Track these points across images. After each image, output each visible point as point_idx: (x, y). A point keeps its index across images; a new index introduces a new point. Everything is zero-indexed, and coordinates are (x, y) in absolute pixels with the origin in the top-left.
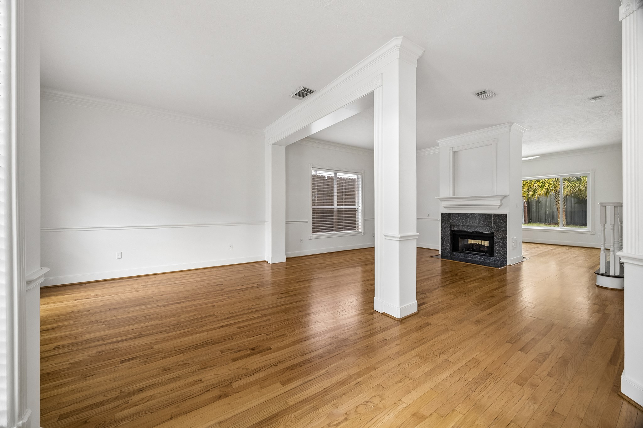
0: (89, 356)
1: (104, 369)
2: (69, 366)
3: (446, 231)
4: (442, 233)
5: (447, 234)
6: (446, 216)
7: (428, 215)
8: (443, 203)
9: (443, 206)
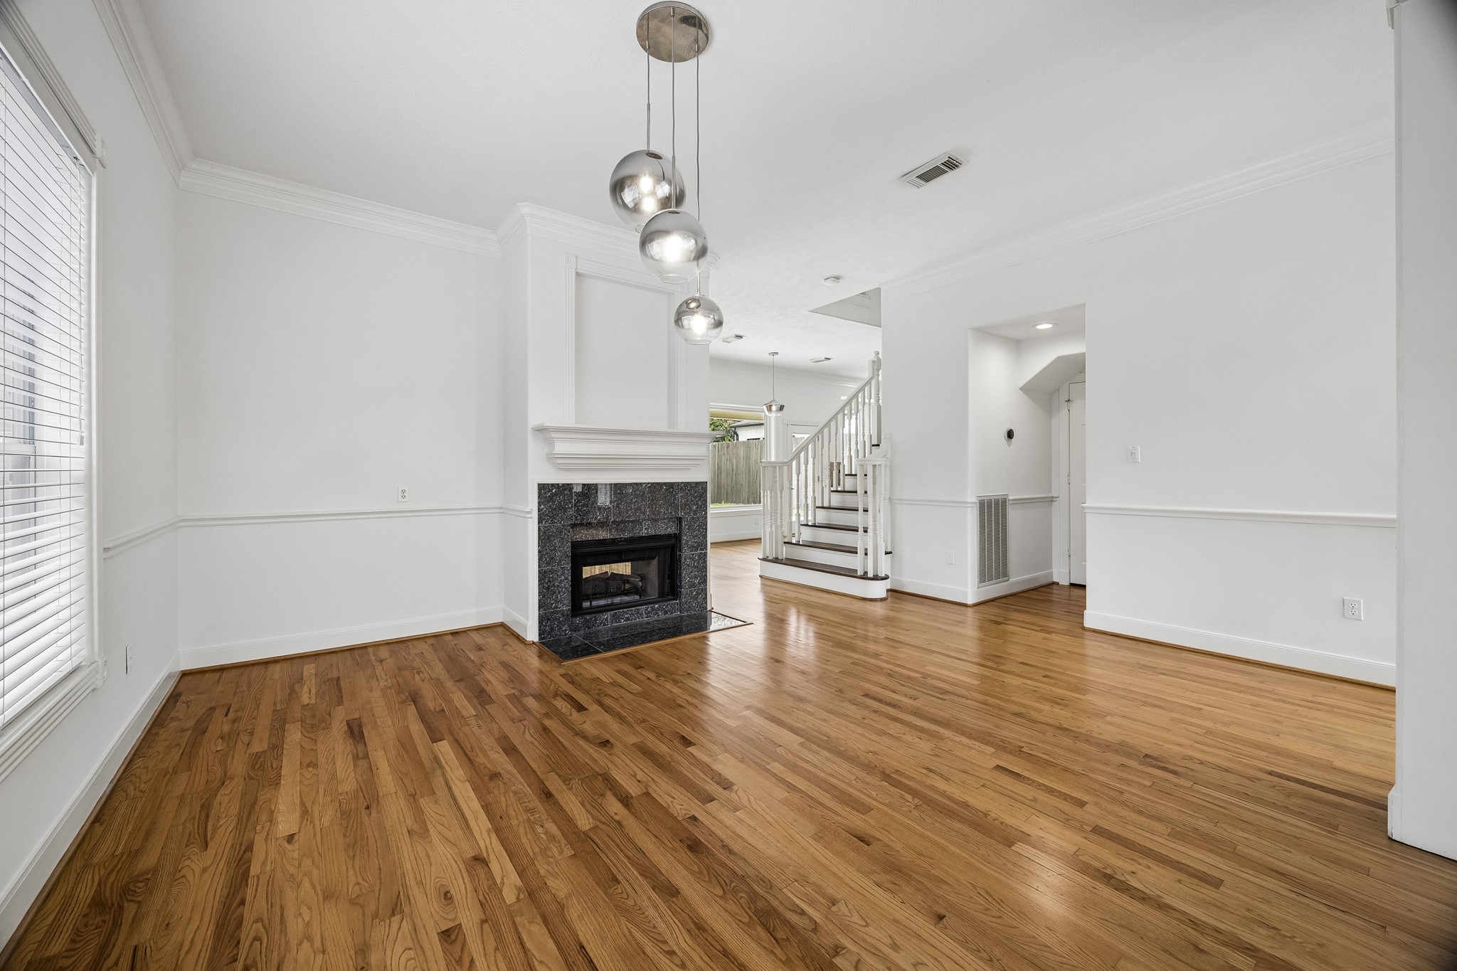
3: (555, 549)
4: (540, 559)
5: (560, 562)
6: (556, 494)
7: (400, 494)
8: (561, 447)
9: (552, 458)
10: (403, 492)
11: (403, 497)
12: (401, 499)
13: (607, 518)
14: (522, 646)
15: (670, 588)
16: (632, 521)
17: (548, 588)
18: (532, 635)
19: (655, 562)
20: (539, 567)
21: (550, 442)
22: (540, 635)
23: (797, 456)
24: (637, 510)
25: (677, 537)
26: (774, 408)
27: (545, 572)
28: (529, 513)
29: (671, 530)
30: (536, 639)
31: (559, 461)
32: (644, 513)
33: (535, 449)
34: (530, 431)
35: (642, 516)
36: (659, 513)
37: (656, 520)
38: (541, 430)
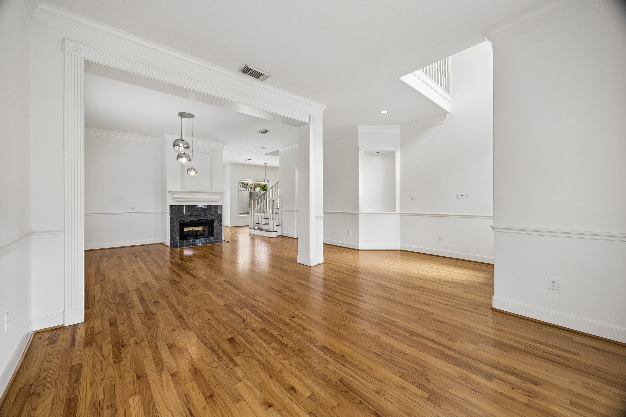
0: (462, 342)
1: (457, 325)
2: (479, 344)
3: (174, 222)
4: (170, 224)
5: (176, 225)
6: (175, 208)
7: (132, 208)
8: (176, 196)
9: (174, 199)
10: (133, 207)
11: (133, 209)
12: (132, 209)
13: (190, 214)
14: (165, 247)
15: (211, 234)
16: (199, 215)
17: (173, 232)
18: (168, 244)
19: (207, 227)
20: (170, 227)
21: (173, 195)
22: (170, 244)
23: (261, 197)
24: (199, 212)
25: (213, 220)
26: (266, 181)
27: (172, 228)
28: (167, 213)
29: (212, 218)
30: (169, 245)
31: (175, 199)
32: (202, 213)
33: (168, 196)
34: (167, 192)
35: (201, 214)
36: (207, 213)
37: (206, 215)
38: (170, 192)
